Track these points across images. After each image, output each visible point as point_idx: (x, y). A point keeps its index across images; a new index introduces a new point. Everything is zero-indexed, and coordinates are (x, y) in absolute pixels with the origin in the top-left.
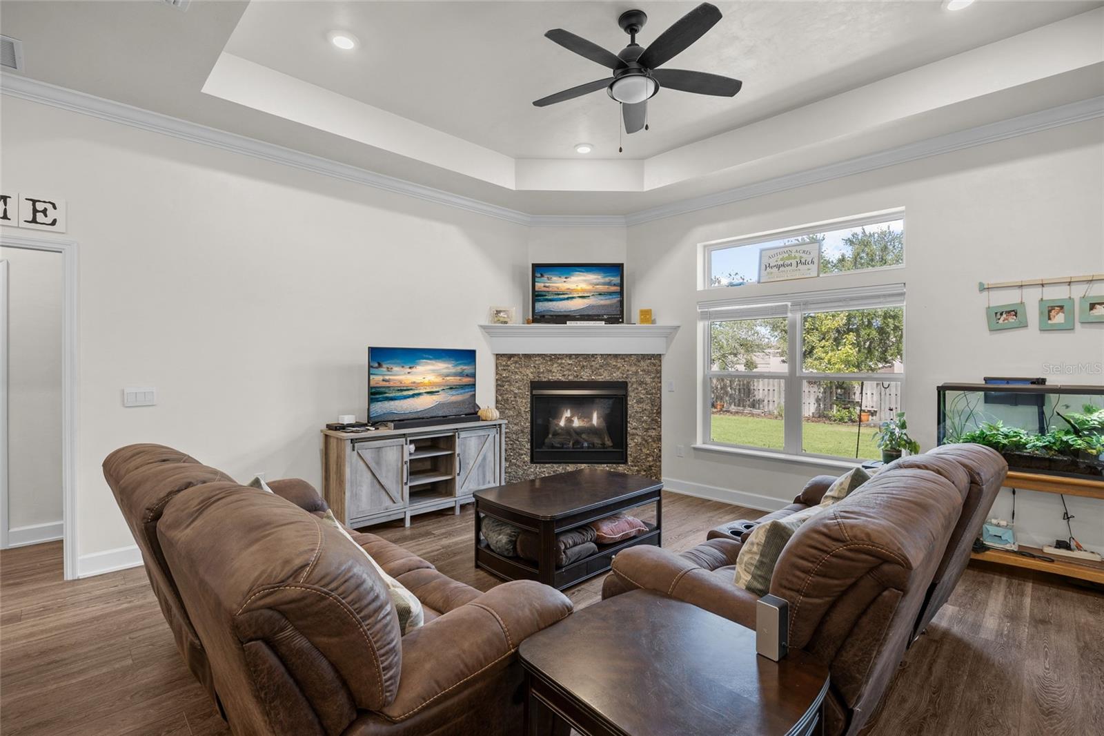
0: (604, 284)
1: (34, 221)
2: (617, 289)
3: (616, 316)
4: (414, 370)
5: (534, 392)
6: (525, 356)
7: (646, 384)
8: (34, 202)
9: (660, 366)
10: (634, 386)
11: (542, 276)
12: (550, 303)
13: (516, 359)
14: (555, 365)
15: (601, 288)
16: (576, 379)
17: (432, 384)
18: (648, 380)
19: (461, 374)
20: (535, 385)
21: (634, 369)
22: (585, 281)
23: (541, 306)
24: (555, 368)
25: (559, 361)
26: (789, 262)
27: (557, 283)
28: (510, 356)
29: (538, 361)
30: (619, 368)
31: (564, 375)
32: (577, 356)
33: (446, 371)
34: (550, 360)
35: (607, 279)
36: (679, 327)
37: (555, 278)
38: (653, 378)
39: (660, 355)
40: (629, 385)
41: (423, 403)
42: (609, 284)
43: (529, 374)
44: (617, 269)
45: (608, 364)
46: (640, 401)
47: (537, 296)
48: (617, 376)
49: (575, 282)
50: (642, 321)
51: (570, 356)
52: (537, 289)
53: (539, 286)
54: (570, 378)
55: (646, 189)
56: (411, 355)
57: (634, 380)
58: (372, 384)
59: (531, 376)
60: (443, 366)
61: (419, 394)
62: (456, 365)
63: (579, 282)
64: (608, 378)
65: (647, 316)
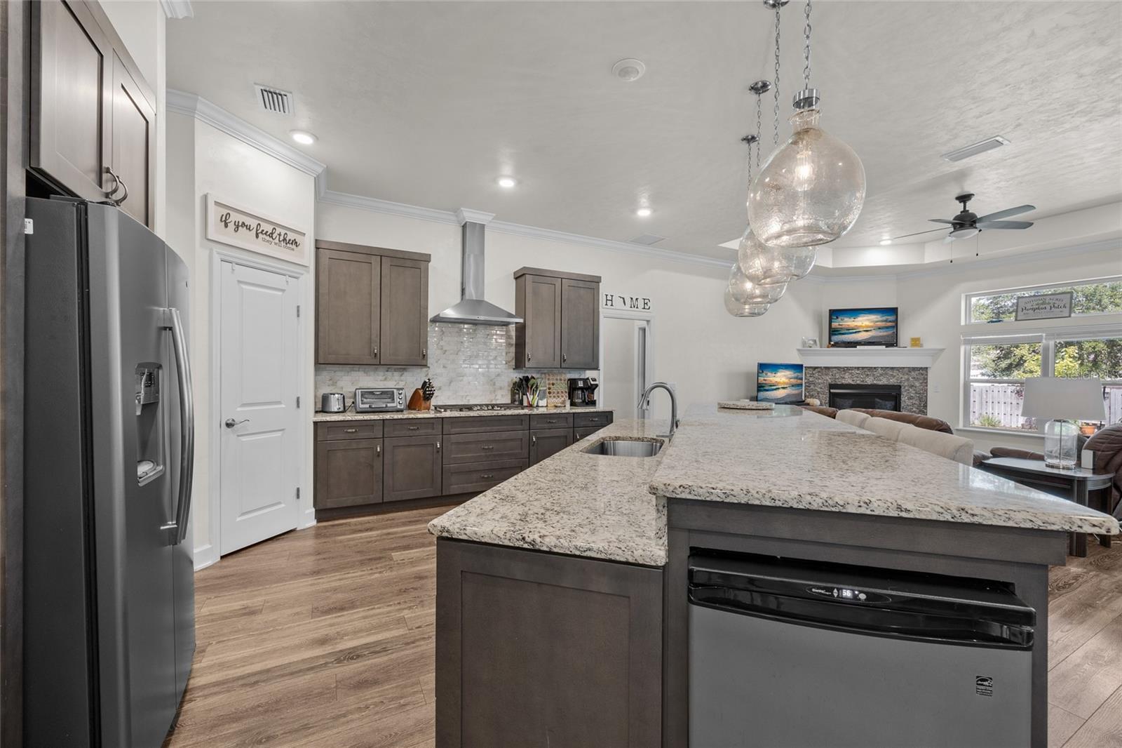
0: (882, 321)
1: (644, 308)
2: (893, 324)
3: (892, 342)
4: (776, 375)
5: (832, 391)
6: (826, 368)
7: (916, 387)
8: (644, 299)
9: (927, 375)
10: (906, 388)
11: (837, 318)
12: (843, 336)
13: (819, 370)
14: (847, 374)
15: (880, 324)
16: (862, 383)
17: (784, 383)
18: (917, 384)
19: (797, 378)
20: (832, 386)
21: (906, 377)
22: (868, 320)
23: (836, 338)
24: (847, 375)
25: (850, 371)
26: (1044, 306)
27: (848, 322)
28: (815, 368)
29: (835, 371)
30: (895, 376)
31: (853, 381)
32: (863, 368)
33: (790, 376)
34: (844, 371)
35: (884, 318)
36: (944, 349)
37: (846, 319)
38: (921, 383)
39: (927, 368)
40: (902, 387)
41: (781, 393)
42: (886, 321)
43: (829, 379)
44: (894, 311)
45: (886, 374)
46: (910, 398)
47: (833, 332)
48: (893, 381)
49: (861, 321)
50: (913, 345)
51: (858, 368)
52: (833, 326)
53: (835, 325)
54: (858, 382)
55: (926, 261)
56: (775, 367)
57: (906, 384)
58: (759, 382)
59: (830, 381)
60: (789, 373)
61: (778, 388)
62: (795, 373)
63: (864, 321)
64: (886, 383)
65: (916, 342)
